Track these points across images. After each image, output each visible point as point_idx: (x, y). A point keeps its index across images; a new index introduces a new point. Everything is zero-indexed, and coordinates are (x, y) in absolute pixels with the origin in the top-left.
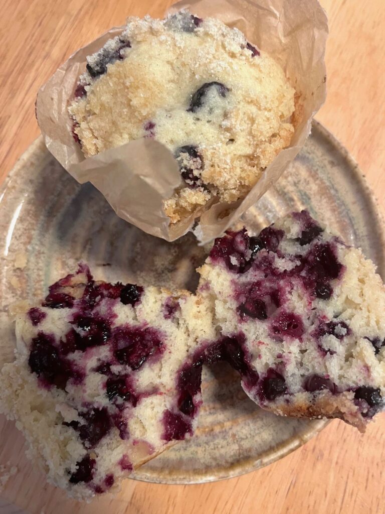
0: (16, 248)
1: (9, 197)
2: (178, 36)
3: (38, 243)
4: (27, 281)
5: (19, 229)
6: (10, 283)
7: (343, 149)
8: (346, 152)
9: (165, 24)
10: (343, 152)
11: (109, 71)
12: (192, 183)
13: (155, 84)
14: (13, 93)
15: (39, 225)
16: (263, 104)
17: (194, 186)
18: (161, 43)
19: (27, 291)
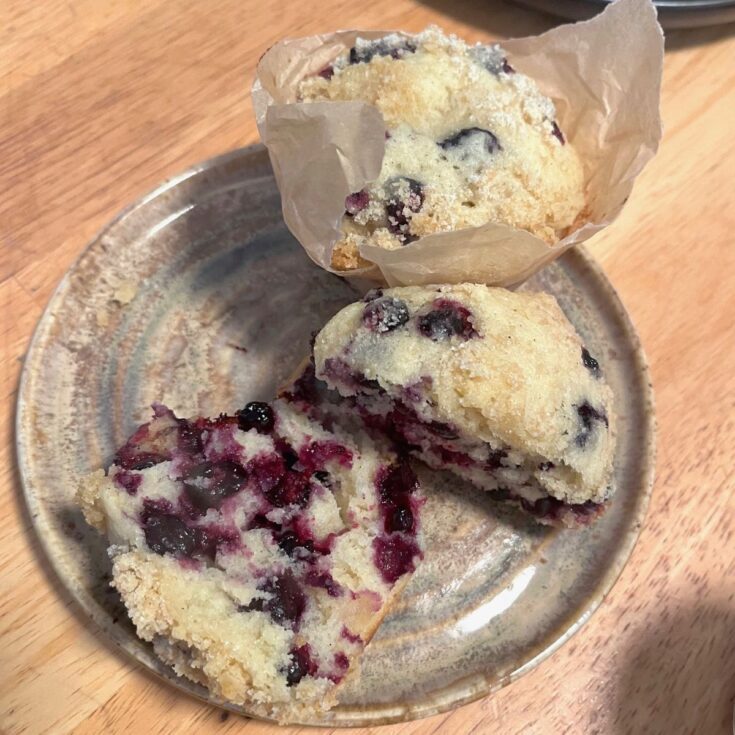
0: (128, 276)
1: (155, 207)
2: (474, 68)
3: (161, 281)
4: (120, 323)
5: (144, 254)
6: (95, 316)
7: (636, 339)
8: (638, 345)
9: (468, 51)
10: (634, 343)
11: (373, 61)
12: (395, 223)
13: (417, 101)
14: (223, 91)
15: (174, 261)
16: (532, 183)
17: (395, 230)
18: (451, 64)
19: (114, 337)
